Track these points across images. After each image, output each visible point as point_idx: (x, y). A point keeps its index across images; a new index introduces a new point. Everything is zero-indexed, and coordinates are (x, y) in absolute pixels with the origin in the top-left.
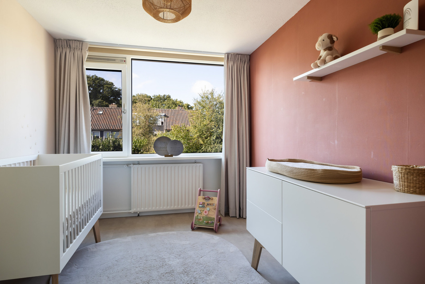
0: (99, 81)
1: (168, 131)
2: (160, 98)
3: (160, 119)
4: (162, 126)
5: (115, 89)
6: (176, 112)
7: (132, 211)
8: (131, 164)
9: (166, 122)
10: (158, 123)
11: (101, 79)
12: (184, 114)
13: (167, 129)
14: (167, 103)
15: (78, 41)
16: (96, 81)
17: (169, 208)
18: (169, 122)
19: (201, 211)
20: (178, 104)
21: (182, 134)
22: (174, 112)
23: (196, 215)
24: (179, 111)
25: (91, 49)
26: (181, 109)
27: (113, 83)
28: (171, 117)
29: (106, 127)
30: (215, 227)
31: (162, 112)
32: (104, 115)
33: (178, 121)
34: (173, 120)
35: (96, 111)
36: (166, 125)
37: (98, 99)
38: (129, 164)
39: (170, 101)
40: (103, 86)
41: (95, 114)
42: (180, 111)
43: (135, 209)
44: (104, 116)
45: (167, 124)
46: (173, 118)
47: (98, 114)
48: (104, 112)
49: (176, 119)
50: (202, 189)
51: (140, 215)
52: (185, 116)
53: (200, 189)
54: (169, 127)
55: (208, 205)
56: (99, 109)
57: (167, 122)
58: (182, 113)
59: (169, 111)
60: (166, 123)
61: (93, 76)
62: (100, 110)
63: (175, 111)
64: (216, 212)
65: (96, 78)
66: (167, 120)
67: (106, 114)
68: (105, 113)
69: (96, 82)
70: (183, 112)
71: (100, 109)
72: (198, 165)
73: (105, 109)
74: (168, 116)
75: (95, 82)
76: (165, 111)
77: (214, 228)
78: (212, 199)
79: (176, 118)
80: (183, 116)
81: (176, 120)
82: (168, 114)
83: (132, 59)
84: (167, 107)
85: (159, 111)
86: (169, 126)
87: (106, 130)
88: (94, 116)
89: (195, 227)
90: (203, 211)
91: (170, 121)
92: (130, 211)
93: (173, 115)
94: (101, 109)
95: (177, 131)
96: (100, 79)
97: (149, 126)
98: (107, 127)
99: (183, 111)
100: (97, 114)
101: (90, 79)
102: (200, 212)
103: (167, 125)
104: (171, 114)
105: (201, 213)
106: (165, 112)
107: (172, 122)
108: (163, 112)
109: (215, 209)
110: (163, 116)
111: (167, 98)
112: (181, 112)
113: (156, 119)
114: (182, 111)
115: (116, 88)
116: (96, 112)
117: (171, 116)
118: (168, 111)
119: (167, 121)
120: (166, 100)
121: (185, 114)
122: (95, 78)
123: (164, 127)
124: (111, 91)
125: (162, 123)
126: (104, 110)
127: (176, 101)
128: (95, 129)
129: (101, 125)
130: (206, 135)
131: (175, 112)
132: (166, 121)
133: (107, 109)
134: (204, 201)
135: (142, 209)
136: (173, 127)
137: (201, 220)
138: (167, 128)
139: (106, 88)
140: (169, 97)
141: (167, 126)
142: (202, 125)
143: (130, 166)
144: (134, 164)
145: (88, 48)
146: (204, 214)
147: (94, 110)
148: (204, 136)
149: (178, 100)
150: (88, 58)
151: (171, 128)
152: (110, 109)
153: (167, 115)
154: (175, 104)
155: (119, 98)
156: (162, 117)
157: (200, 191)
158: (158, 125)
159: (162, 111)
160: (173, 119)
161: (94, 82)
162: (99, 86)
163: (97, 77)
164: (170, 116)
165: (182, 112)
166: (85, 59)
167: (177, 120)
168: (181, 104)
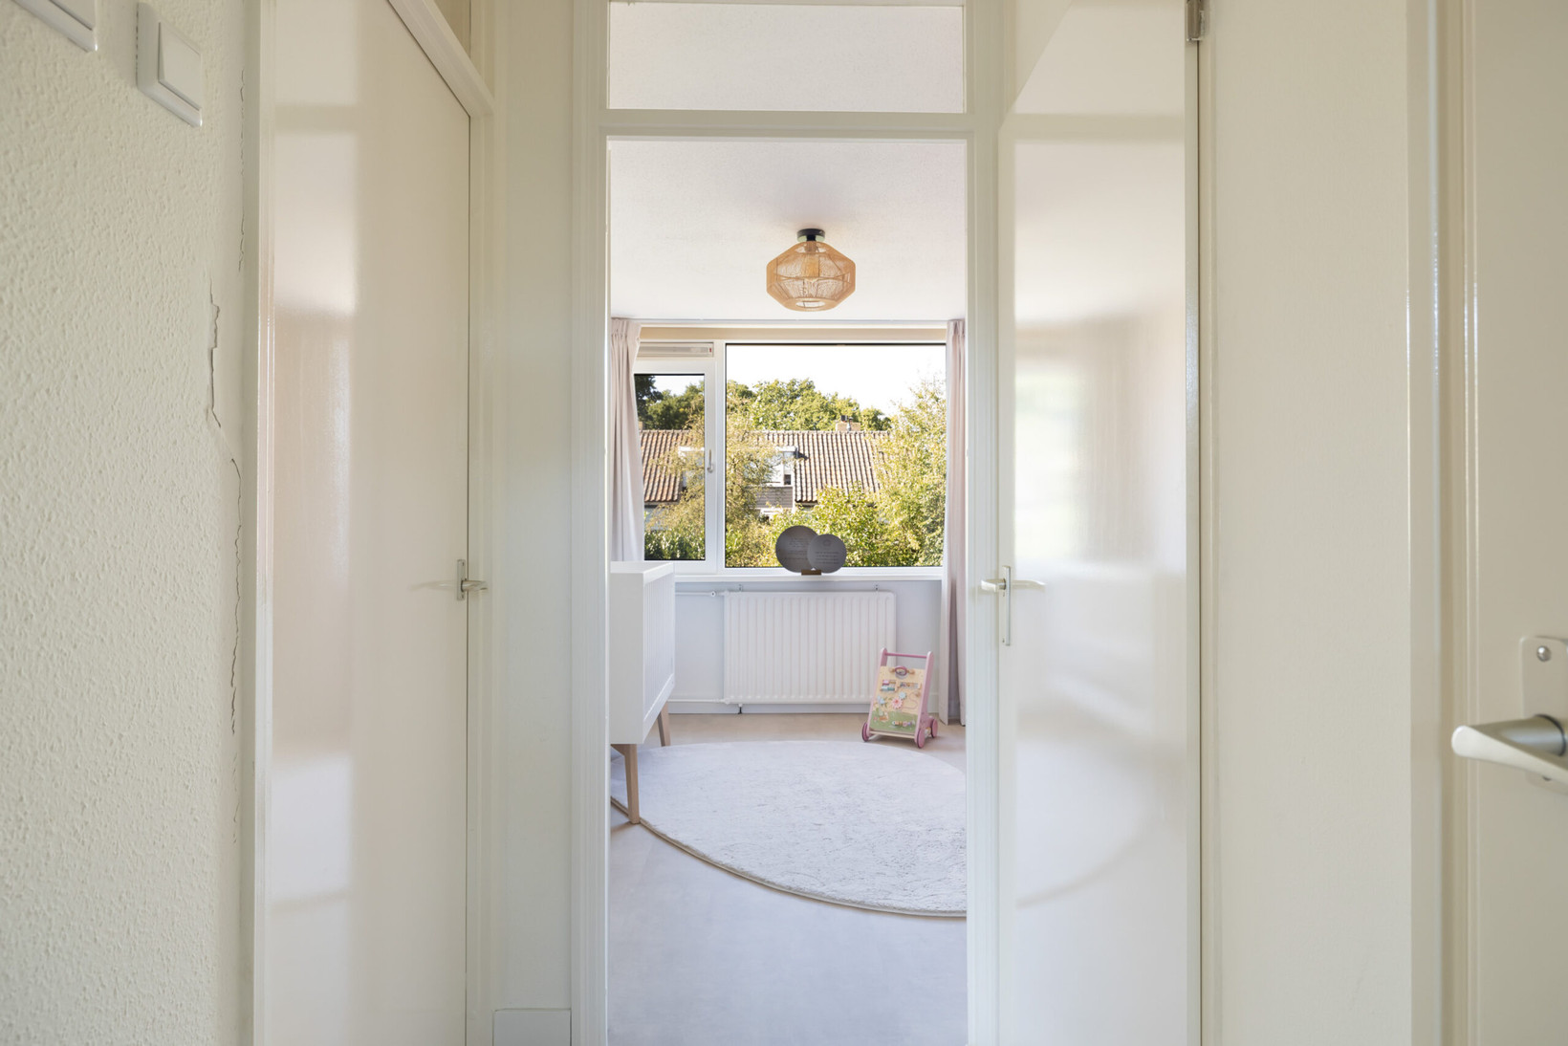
1: (807, 504)
2: (779, 391)
3: (780, 468)
4: (785, 490)
6: (834, 441)
7: (727, 700)
8: (723, 591)
9: (798, 476)
10: (774, 479)
12: (860, 448)
13: (804, 499)
14: (801, 409)
15: (619, 319)
17: (811, 698)
18: (809, 476)
19: (885, 699)
20: (840, 411)
21: (852, 516)
22: (825, 441)
23: (874, 709)
24: (843, 437)
25: (646, 332)
26: (850, 429)
28: (817, 460)
30: (916, 734)
31: (786, 441)
33: (838, 473)
34: (823, 468)
36: (799, 484)
38: (719, 589)
39: (812, 401)
42: (848, 437)
43: (732, 697)
45: (804, 481)
46: (822, 460)
49: (832, 464)
50: (889, 651)
51: (743, 711)
52: (865, 452)
53: (885, 650)
54: (809, 494)
55: (902, 685)
57: (803, 476)
58: (854, 444)
59: (810, 437)
60: (799, 480)
63: (829, 437)
64: (920, 701)
66: (803, 468)
70: (858, 441)
72: (883, 595)
74: (807, 455)
76: (796, 436)
77: (915, 737)
78: (913, 673)
79: (832, 460)
80: (856, 456)
81: (833, 468)
82: (806, 448)
83: (727, 344)
84: (803, 420)
85: (776, 437)
86: (809, 489)
89: (872, 735)
90: (891, 699)
91: (813, 472)
92: (722, 701)
93: (821, 452)
95: (835, 505)
97: (744, 490)
99: (858, 437)
102: (882, 702)
103: (804, 485)
104: (816, 448)
105: (886, 704)
106: (796, 440)
107: (819, 476)
108: (791, 441)
109: (918, 695)
110: (789, 457)
111: (802, 390)
112: (849, 441)
113: (768, 466)
114: (853, 437)
117: (817, 456)
118: (806, 436)
119: (803, 472)
120: (797, 396)
121: (865, 448)
123: (794, 493)
125: (787, 478)
127: (834, 401)
130: (930, 520)
131: (830, 441)
132: (798, 472)
134: (893, 677)
135: (749, 697)
136: (821, 494)
137: (885, 719)
138: (802, 496)
140: (810, 387)
141: (804, 489)
142: (917, 487)
143: (722, 594)
144: (731, 590)
145: (640, 330)
146: (892, 707)
148: (924, 523)
149: (840, 397)
150: (641, 349)
151: (815, 494)
153: (802, 452)
154: (832, 412)
155: (646, 395)
156: (786, 459)
157: (886, 654)
158: (774, 485)
159: (786, 437)
160: (822, 464)
164: (812, 456)
165: (853, 441)
166: (635, 351)
167: (838, 468)
168: (848, 412)
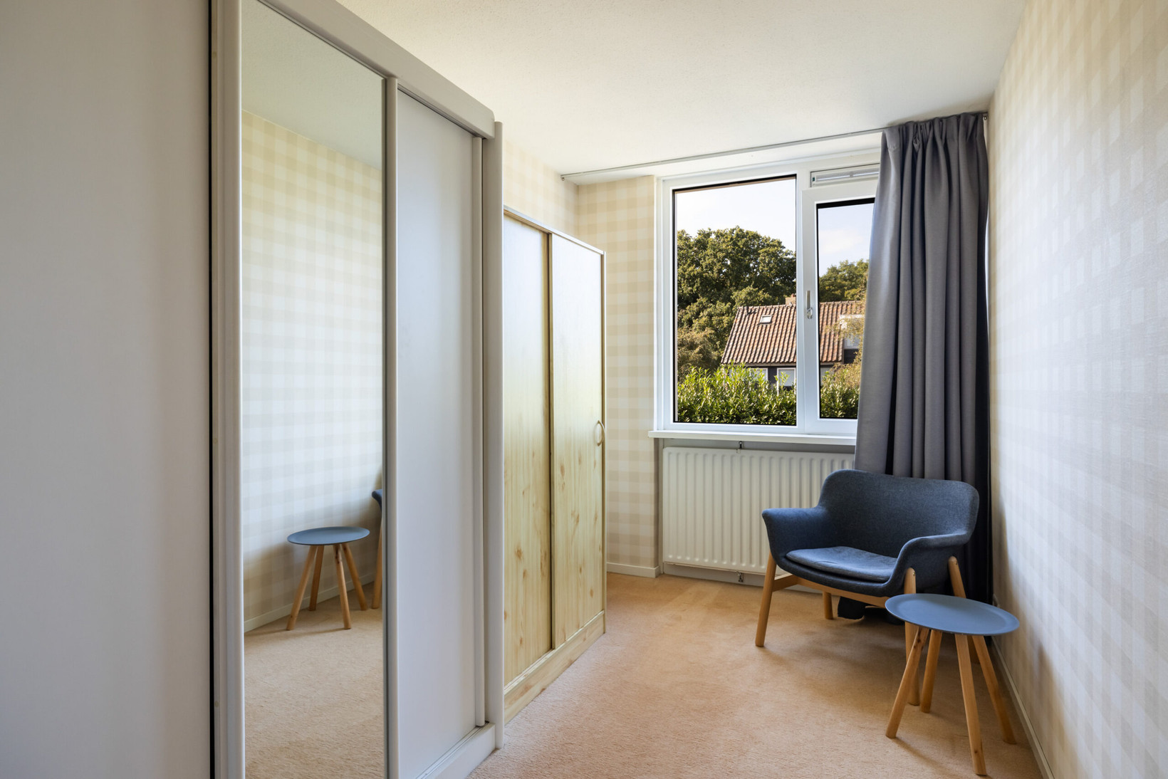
0: (747, 242)
5: (785, 257)
11: (752, 236)
16: (738, 241)
27: (781, 241)
29: (784, 356)
32: (775, 324)
35: (755, 317)
37: (745, 287)
40: (756, 252)
41: (753, 323)
44: (776, 329)
47: (759, 324)
48: (774, 319)
56: (761, 311)
61: (733, 230)
62: (764, 313)
65: (740, 233)
67: (780, 324)
68: (776, 321)
69: (739, 244)
71: (765, 311)
73: (777, 311)
75: (737, 245)
87: (784, 365)
88: (751, 330)
94: (767, 310)
96: (750, 235)
98: (785, 358)
100: (757, 323)
101: (727, 238)
115: (789, 254)
116: (754, 320)
122: (737, 234)
124: (775, 263)
126: (774, 312)
128: (756, 362)
129: (771, 353)
133: (781, 310)
139: (765, 256)
147: (750, 313)
152: (789, 310)
161: (735, 244)
162: (746, 254)
163: (741, 230)
